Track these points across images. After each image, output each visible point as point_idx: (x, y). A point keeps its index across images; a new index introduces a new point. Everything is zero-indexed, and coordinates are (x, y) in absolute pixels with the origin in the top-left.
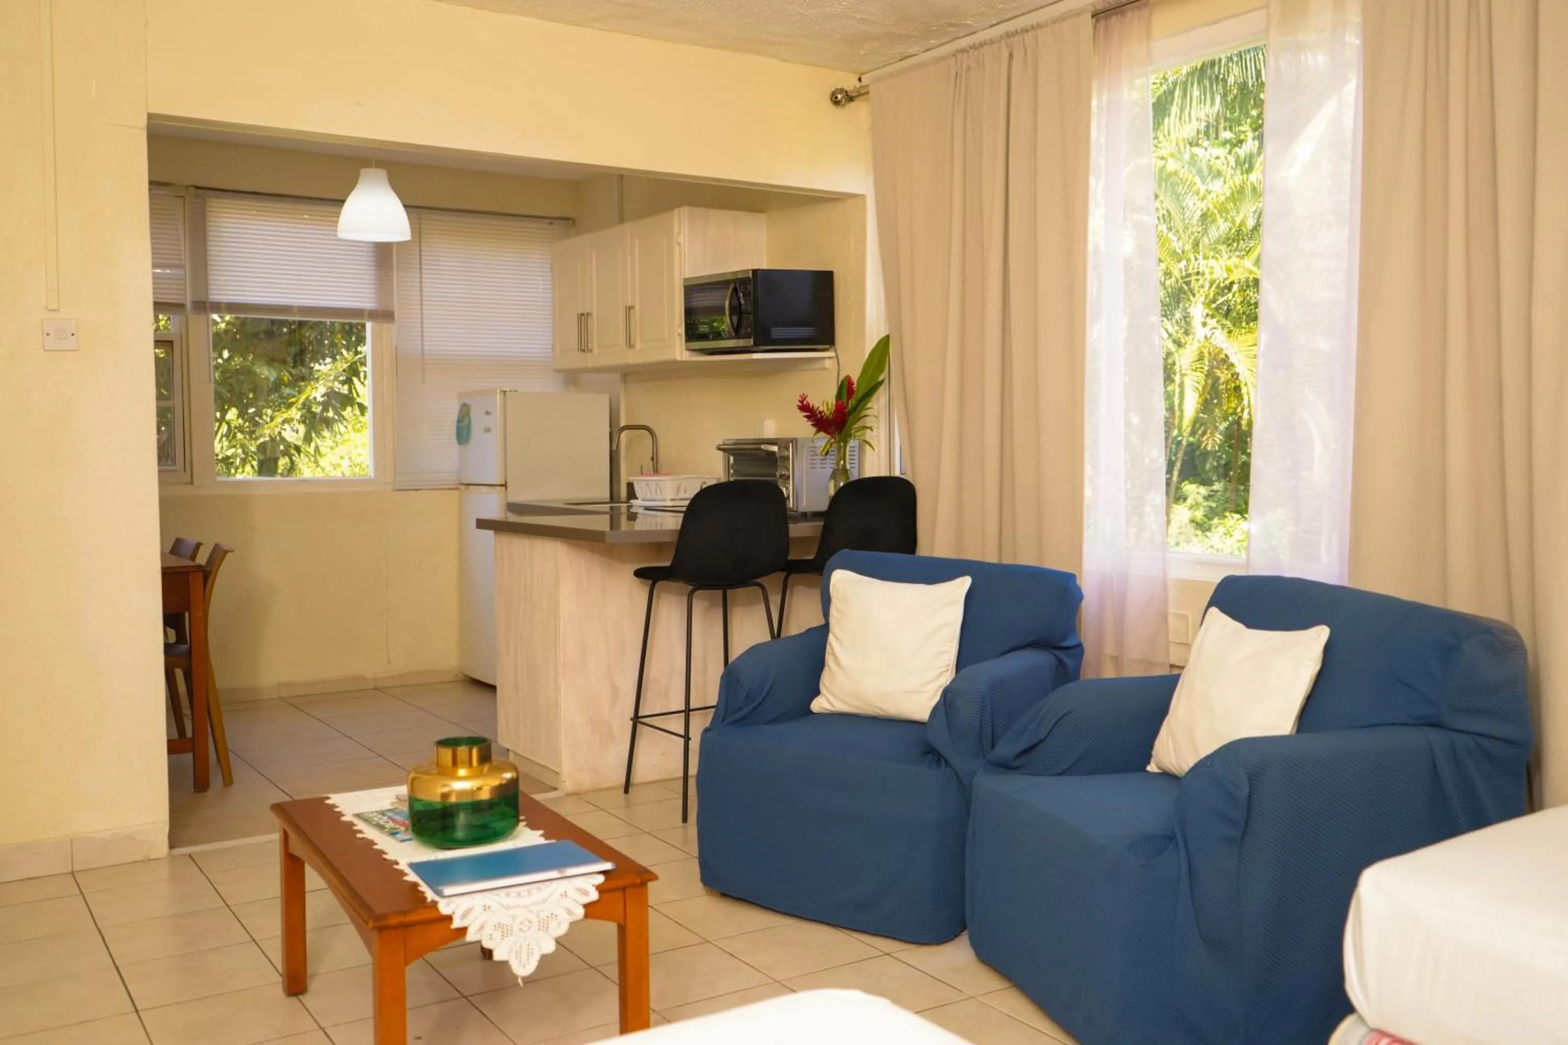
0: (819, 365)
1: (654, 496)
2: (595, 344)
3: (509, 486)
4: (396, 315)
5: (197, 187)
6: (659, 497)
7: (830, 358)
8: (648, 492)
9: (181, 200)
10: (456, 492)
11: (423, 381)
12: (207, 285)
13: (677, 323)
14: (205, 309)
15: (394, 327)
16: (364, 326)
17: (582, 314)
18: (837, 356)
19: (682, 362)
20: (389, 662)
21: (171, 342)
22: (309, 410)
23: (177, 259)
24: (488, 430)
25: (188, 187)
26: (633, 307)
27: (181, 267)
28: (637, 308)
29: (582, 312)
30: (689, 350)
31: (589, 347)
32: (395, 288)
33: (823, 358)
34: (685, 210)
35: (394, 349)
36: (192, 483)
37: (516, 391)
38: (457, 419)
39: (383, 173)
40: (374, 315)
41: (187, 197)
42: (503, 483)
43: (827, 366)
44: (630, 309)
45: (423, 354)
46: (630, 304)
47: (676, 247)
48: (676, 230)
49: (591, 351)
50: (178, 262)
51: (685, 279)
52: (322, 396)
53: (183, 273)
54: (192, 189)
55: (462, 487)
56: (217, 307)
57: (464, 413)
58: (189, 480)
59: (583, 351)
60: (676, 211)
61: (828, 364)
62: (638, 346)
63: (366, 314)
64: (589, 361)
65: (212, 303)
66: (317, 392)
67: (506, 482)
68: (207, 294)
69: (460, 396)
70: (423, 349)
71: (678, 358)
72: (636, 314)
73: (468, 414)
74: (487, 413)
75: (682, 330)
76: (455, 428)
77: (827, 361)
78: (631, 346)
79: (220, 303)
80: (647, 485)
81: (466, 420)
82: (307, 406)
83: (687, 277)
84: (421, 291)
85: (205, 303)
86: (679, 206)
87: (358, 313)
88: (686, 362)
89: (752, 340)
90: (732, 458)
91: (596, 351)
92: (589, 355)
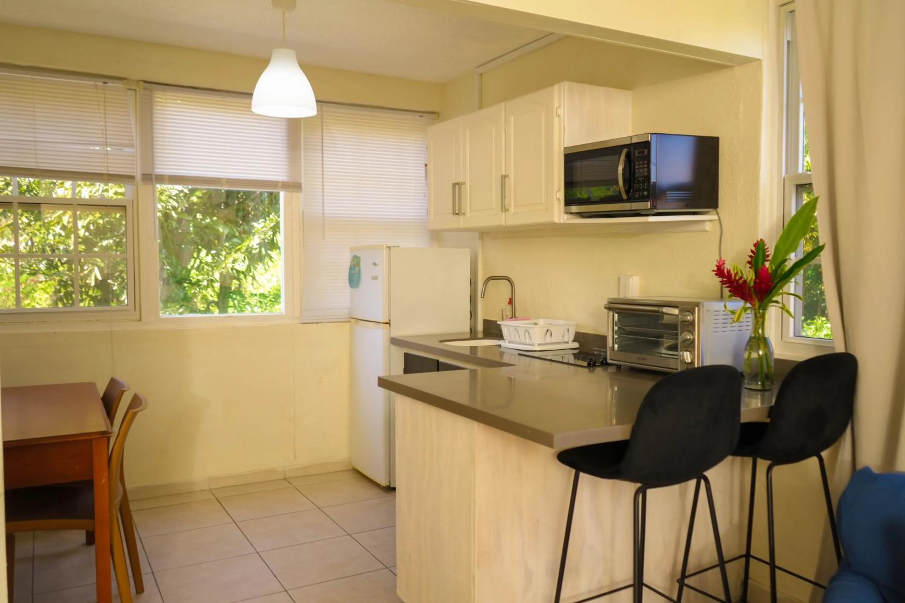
0: (698, 227)
1: (523, 340)
2: (467, 208)
3: (391, 323)
4: (303, 185)
5: (145, 82)
6: (528, 341)
7: (711, 221)
8: (517, 336)
9: (133, 92)
10: (349, 324)
11: (324, 238)
12: (153, 160)
13: (556, 188)
14: (152, 180)
15: (301, 195)
16: (279, 193)
17: (456, 184)
18: (719, 219)
19: (560, 224)
20: (295, 457)
21: (125, 206)
22: (250, 253)
23: (129, 140)
24: (375, 278)
25: (138, 81)
26: (508, 176)
27: (132, 146)
28: (512, 176)
29: (457, 182)
30: (567, 213)
31: (462, 212)
32: (303, 164)
33: (704, 221)
34: (565, 86)
35: (301, 213)
36: (140, 320)
37: (398, 247)
38: (349, 267)
39: (292, 54)
40: (286, 186)
41: (138, 90)
42: (388, 321)
43: (707, 228)
44: (504, 178)
45: (323, 217)
46: (504, 173)
47: (556, 119)
48: (556, 105)
49: (464, 214)
50: (131, 142)
51: (565, 148)
52: (257, 245)
53: (135, 151)
54: (142, 83)
55: (353, 321)
56: (161, 179)
57: (355, 263)
58: (138, 317)
59: (458, 214)
60: (556, 87)
61: (708, 226)
62: (512, 210)
63: (280, 185)
64: (461, 222)
65: (156, 175)
66: (254, 242)
67: (390, 320)
68: (153, 168)
69: (351, 249)
70: (323, 213)
71: (556, 221)
72: (511, 182)
73: (358, 264)
74: (375, 264)
75: (561, 195)
76: (347, 274)
77: (707, 224)
78: (504, 209)
79: (163, 175)
80: (516, 330)
81: (357, 269)
82: (249, 251)
83: (566, 146)
84: (323, 168)
85: (151, 175)
86: (558, 82)
87: (274, 184)
88: (564, 224)
89: (649, 203)
90: (616, 315)
91: (468, 214)
92: (462, 217)
